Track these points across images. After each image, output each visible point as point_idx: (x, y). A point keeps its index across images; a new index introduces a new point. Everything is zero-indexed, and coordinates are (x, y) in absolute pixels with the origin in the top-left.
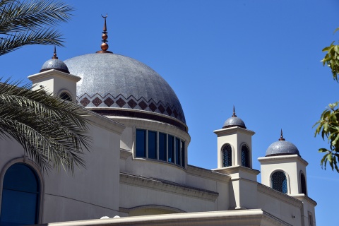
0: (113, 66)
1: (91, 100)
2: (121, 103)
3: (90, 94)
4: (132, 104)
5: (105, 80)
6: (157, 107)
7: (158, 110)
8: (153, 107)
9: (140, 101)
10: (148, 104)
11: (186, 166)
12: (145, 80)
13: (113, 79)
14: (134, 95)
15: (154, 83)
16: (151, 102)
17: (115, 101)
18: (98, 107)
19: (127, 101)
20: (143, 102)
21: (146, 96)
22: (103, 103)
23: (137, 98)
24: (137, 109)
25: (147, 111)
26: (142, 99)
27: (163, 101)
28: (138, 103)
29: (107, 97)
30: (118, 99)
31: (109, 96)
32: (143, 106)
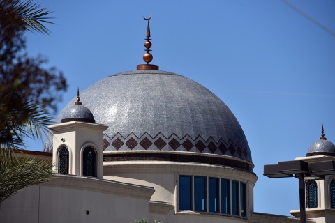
0: (152, 94)
1: (125, 141)
2: (160, 144)
3: (124, 134)
4: (174, 144)
5: (142, 116)
6: (207, 145)
7: (207, 149)
8: (200, 147)
9: (184, 140)
10: (194, 143)
11: (248, 214)
12: (192, 111)
13: (151, 113)
14: (176, 133)
15: (204, 113)
16: (198, 140)
17: (153, 141)
18: (133, 151)
19: (167, 142)
20: (188, 141)
21: (193, 132)
22: (139, 145)
23: (181, 136)
24: (181, 151)
25: (193, 152)
26: (187, 137)
27: (215, 136)
28: (181, 142)
29: (144, 137)
30: (157, 139)
31: (146, 136)
32: (188, 145)
